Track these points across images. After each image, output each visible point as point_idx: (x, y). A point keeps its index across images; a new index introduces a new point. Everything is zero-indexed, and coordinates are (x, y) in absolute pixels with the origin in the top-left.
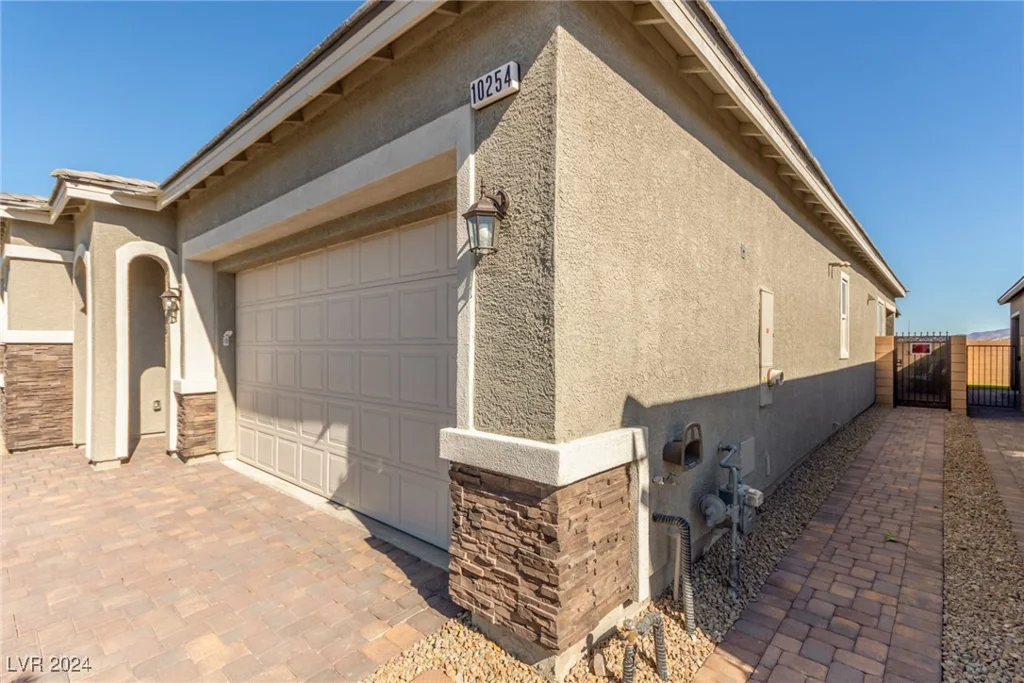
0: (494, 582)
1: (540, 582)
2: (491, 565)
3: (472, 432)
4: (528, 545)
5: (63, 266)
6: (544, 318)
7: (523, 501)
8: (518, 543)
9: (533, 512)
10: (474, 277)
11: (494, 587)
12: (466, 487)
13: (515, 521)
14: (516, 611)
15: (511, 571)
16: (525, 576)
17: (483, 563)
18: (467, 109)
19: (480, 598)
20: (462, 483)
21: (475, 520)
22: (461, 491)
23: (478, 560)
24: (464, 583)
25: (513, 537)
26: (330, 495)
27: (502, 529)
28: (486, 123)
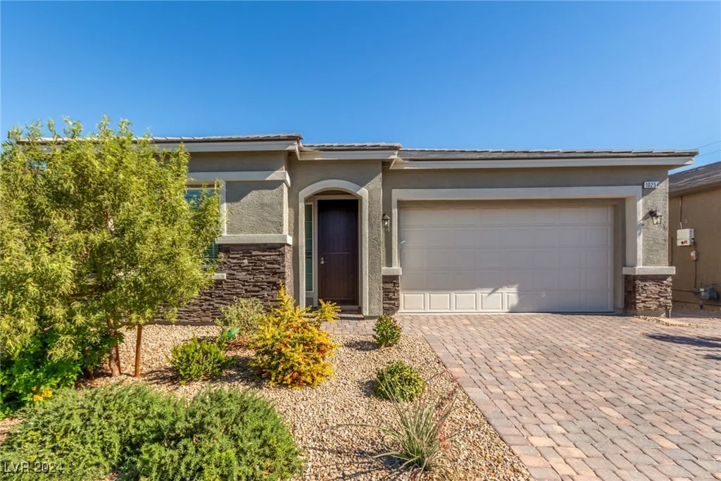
0: (652, 301)
1: (666, 296)
2: (651, 297)
3: (642, 267)
4: (663, 289)
6: (665, 240)
7: (661, 280)
8: (660, 290)
10: (642, 229)
12: (642, 281)
13: (659, 285)
14: (660, 305)
15: (658, 296)
16: (662, 297)
17: (649, 298)
18: (641, 187)
19: (648, 306)
20: (640, 280)
21: (646, 288)
22: (640, 282)
23: (647, 297)
24: (642, 305)
25: (658, 289)
26: (507, 311)
27: (654, 288)
28: (646, 192)
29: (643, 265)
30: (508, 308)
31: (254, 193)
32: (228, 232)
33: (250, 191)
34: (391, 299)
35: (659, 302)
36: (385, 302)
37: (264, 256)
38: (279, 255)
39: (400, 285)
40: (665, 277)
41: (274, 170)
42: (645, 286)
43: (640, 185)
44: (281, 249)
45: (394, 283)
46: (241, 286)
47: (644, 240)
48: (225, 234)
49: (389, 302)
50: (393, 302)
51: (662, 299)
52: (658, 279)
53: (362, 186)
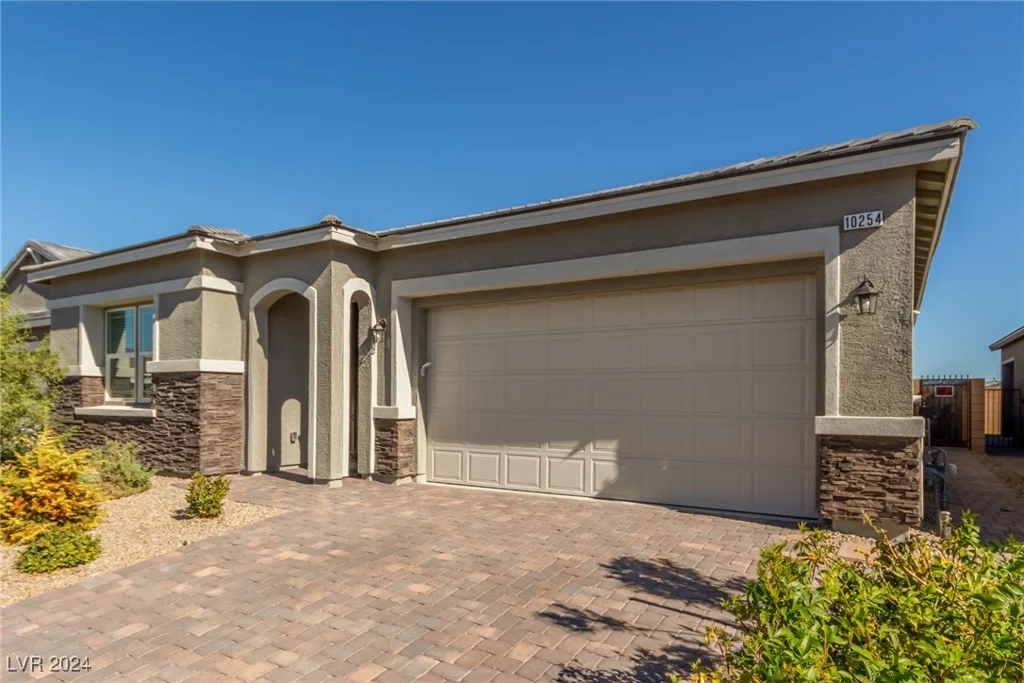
0: (864, 499)
1: (903, 491)
2: (861, 489)
3: (839, 416)
4: (893, 473)
5: (234, 296)
6: (903, 351)
7: (890, 449)
8: (885, 474)
9: (898, 455)
10: (840, 328)
11: (863, 502)
12: (836, 449)
13: (882, 462)
14: (885, 510)
15: (880, 490)
16: (891, 491)
17: (854, 490)
18: (836, 229)
19: (852, 510)
20: (832, 447)
21: (845, 467)
22: (831, 452)
23: (849, 489)
24: (835, 505)
25: (880, 471)
26: (595, 494)
27: (870, 468)
28: (850, 239)
29: (843, 412)
30: (595, 489)
31: (180, 307)
32: (161, 358)
33: (176, 305)
34: (388, 457)
35: (884, 502)
36: (380, 460)
37: (185, 388)
38: (195, 387)
39: (399, 435)
40: (900, 443)
41: (191, 276)
42: (845, 461)
43: (832, 225)
44: (197, 379)
45: (392, 432)
46: (167, 426)
47: (845, 354)
48: (157, 359)
49: (385, 461)
50: (389, 461)
51: (889, 497)
52: (881, 447)
53: (311, 285)
